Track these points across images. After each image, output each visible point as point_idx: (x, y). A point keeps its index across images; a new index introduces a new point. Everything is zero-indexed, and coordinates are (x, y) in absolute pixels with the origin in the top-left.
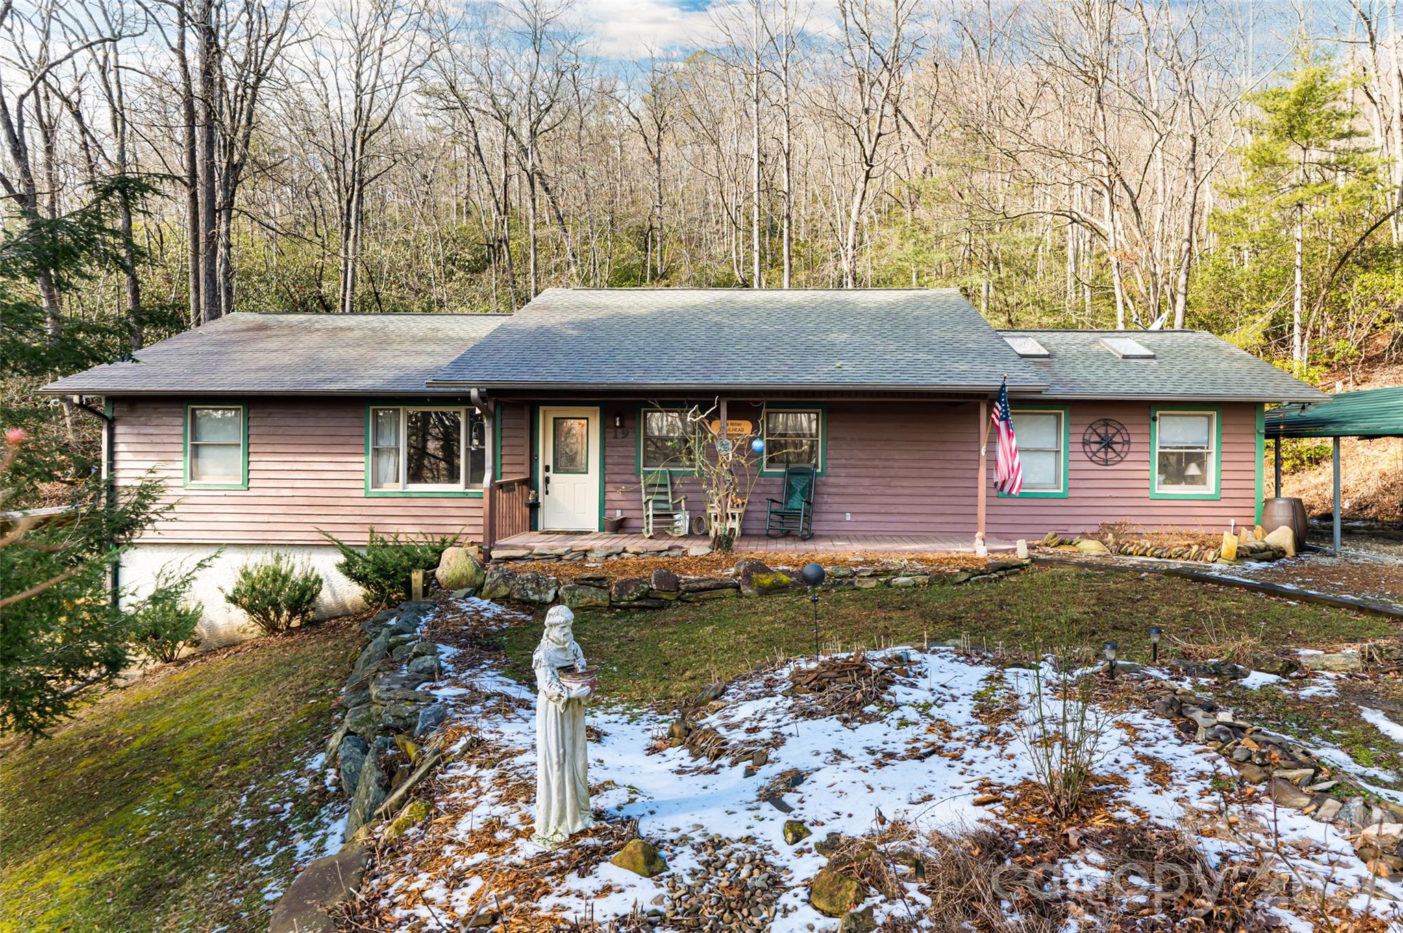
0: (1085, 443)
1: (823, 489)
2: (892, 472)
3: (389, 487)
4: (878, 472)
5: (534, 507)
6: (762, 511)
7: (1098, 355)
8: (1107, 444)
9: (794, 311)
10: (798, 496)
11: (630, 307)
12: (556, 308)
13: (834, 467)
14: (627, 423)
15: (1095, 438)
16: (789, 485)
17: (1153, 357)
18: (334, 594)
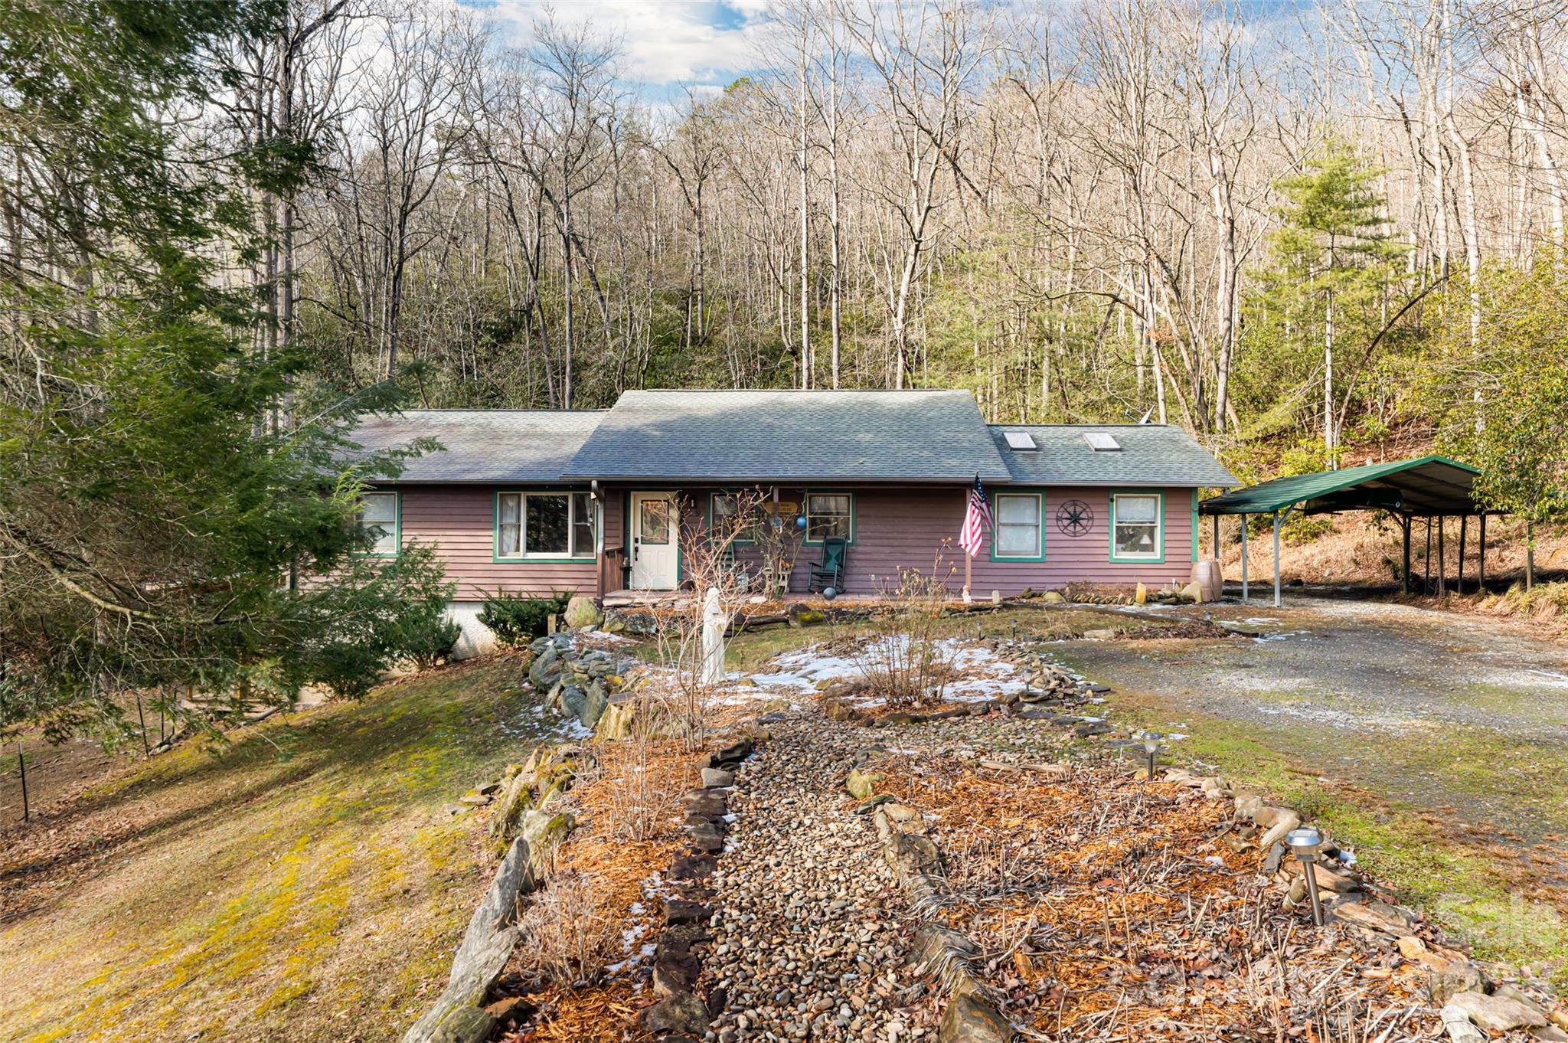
0: (1058, 519)
1: (854, 556)
2: (908, 542)
3: (512, 556)
4: (896, 543)
5: (627, 570)
6: (805, 573)
7: (1077, 448)
8: (1075, 519)
9: (831, 414)
10: (833, 561)
11: (699, 409)
12: (638, 410)
13: (862, 538)
14: (700, 504)
15: (1066, 515)
16: (827, 552)
17: (1120, 450)
18: (467, 640)
